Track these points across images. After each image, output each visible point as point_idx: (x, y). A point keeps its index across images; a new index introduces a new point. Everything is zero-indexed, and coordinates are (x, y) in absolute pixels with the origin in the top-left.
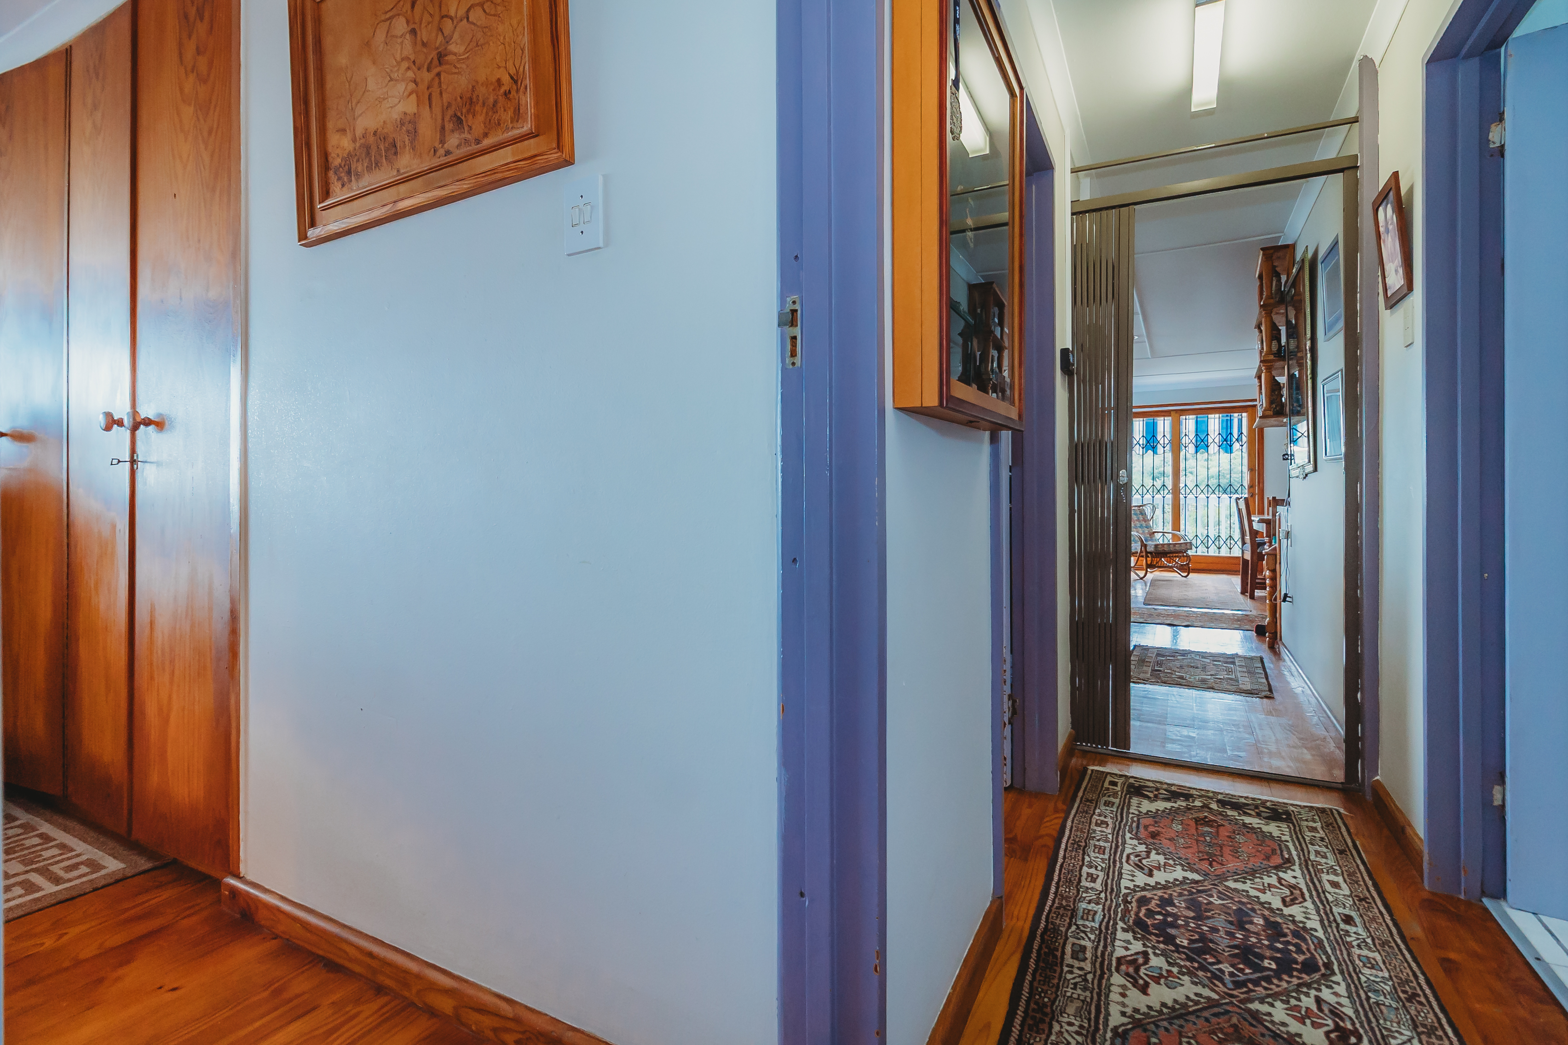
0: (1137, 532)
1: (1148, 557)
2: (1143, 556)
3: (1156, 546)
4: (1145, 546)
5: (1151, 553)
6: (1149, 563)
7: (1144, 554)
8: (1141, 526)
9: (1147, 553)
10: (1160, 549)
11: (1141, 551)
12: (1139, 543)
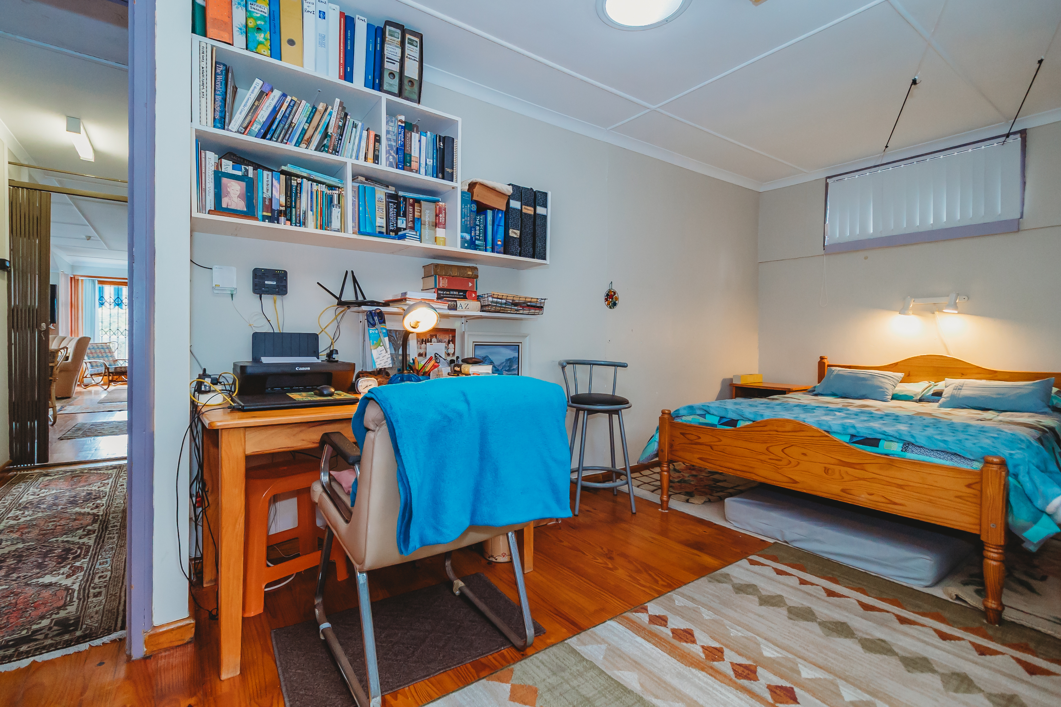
0: (104, 360)
1: (110, 376)
2: (106, 376)
3: (116, 368)
4: (108, 369)
5: (112, 373)
6: (110, 379)
7: (107, 374)
8: (107, 356)
9: (109, 373)
10: (118, 370)
11: (105, 372)
12: (104, 368)
